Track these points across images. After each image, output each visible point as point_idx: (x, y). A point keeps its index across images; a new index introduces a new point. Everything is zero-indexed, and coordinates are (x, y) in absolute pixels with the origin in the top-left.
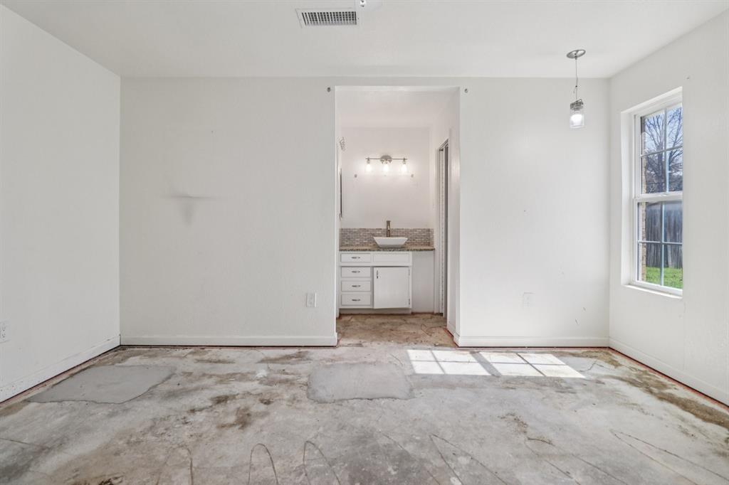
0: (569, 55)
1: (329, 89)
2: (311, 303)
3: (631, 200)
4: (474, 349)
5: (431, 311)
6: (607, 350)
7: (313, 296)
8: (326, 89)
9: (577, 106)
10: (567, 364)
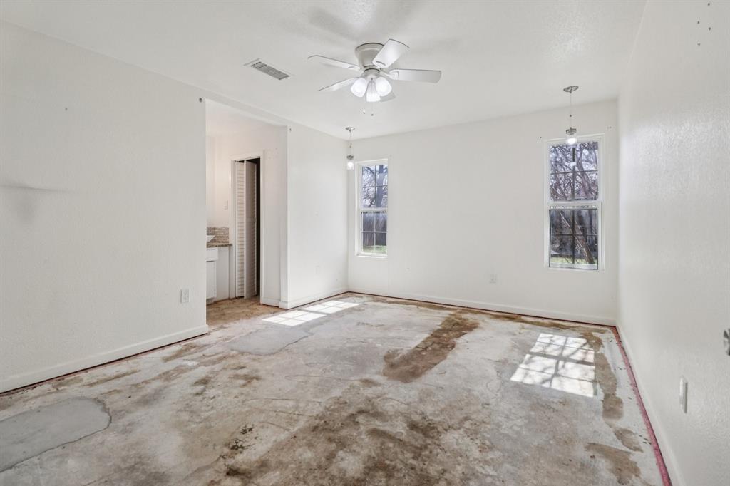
0: (347, 129)
1: (201, 99)
2: (185, 299)
3: (358, 210)
4: (298, 307)
5: (227, 297)
6: (349, 293)
7: (187, 292)
8: (198, 100)
9: (351, 157)
10: (346, 302)
